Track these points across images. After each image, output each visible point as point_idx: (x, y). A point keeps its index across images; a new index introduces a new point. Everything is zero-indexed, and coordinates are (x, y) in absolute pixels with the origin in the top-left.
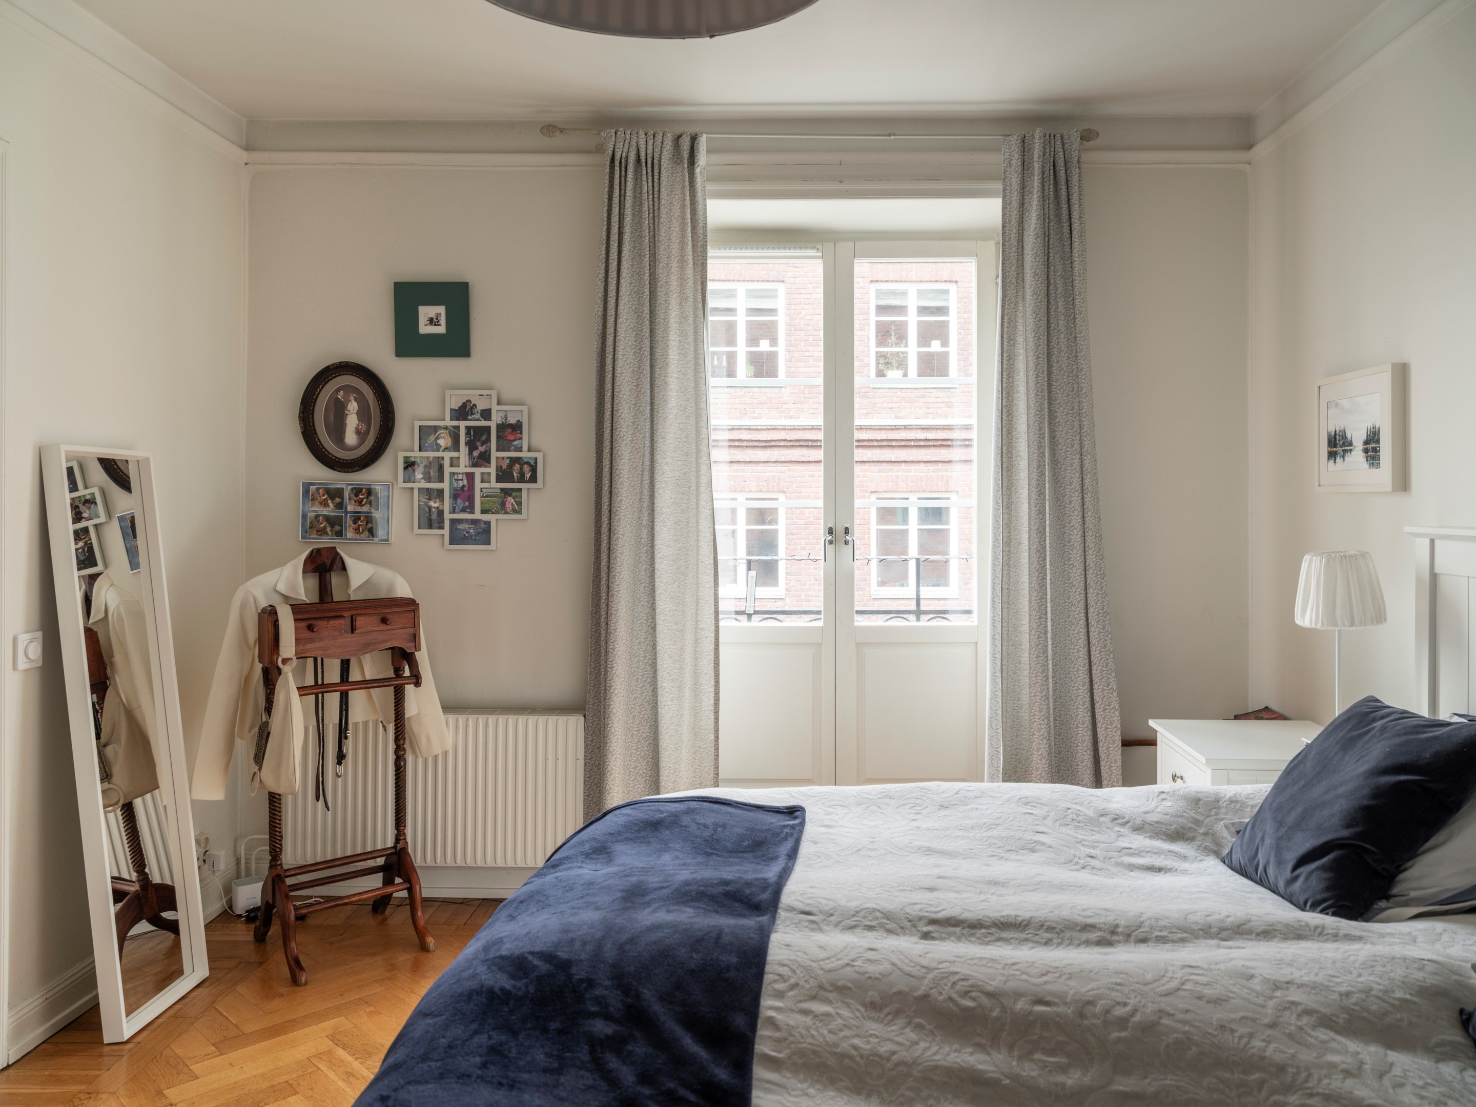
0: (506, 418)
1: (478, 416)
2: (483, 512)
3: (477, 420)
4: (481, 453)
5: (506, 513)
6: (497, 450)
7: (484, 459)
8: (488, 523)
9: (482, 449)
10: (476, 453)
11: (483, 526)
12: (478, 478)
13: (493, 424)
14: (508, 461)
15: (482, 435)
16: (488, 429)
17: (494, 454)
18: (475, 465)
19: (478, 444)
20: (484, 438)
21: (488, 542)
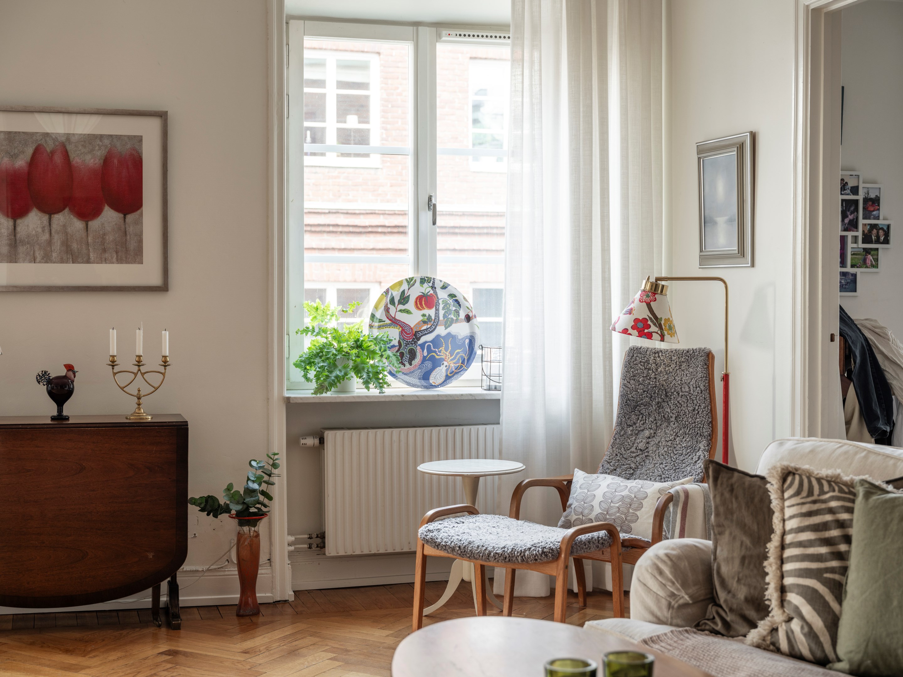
0: (868, 194)
1: (848, 191)
2: (853, 266)
3: (848, 194)
4: (851, 221)
5: (867, 267)
6: (863, 219)
7: (853, 225)
8: (855, 275)
9: (851, 217)
10: (847, 221)
11: (851, 277)
12: (850, 240)
13: (860, 197)
14: (868, 227)
15: (851, 207)
16: (857, 202)
17: (862, 222)
18: (845, 230)
19: (848, 213)
20: (852, 208)
21: (855, 290)
